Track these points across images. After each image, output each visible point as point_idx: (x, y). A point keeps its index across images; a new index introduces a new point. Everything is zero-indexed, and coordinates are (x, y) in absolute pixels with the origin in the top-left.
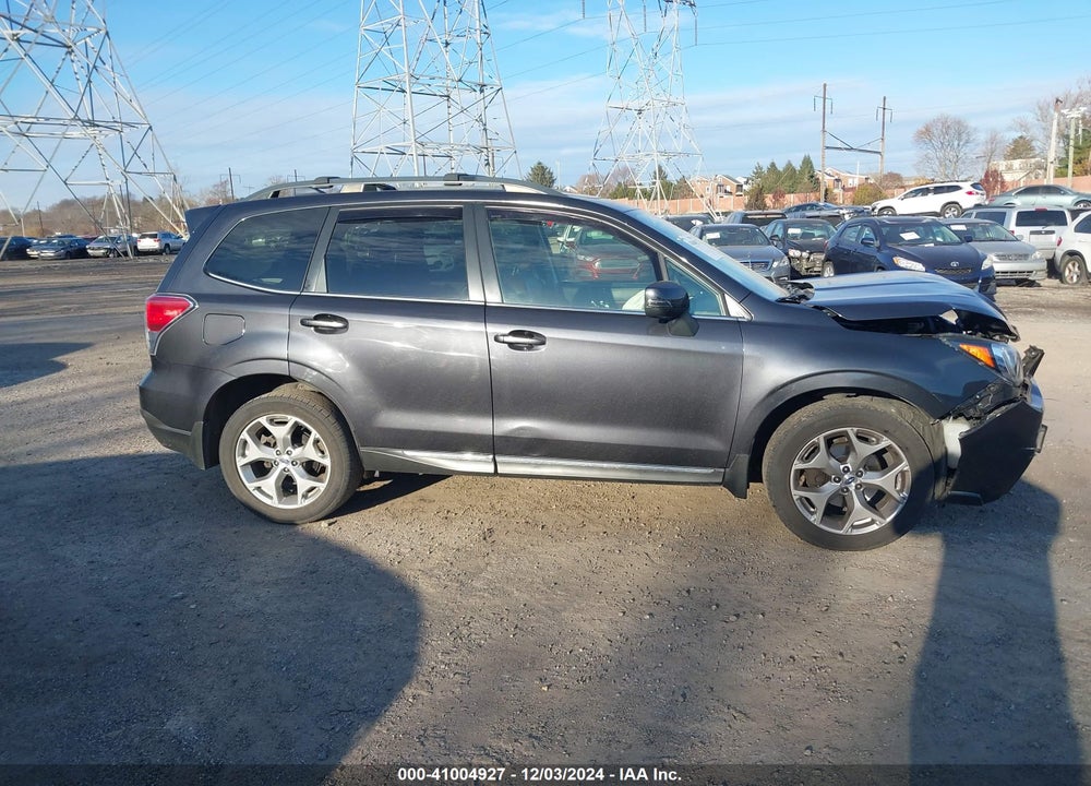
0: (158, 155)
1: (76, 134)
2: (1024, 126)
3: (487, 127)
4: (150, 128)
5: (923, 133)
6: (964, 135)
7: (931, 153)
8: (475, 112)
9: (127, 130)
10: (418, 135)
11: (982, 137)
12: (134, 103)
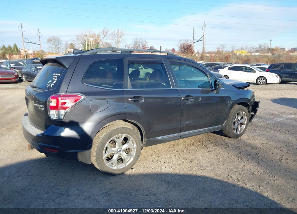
2: (74, 41)
5: (49, 40)
6: (59, 42)
7: (52, 46)
11: (64, 42)
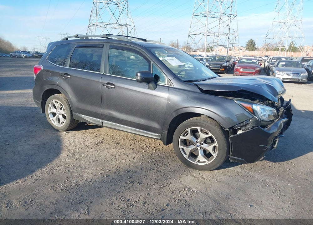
0: (135, 33)
1: (117, 28)
3: (230, 28)
4: (134, 26)
8: (227, 23)
9: (129, 26)
10: (208, 29)
12: (132, 20)
